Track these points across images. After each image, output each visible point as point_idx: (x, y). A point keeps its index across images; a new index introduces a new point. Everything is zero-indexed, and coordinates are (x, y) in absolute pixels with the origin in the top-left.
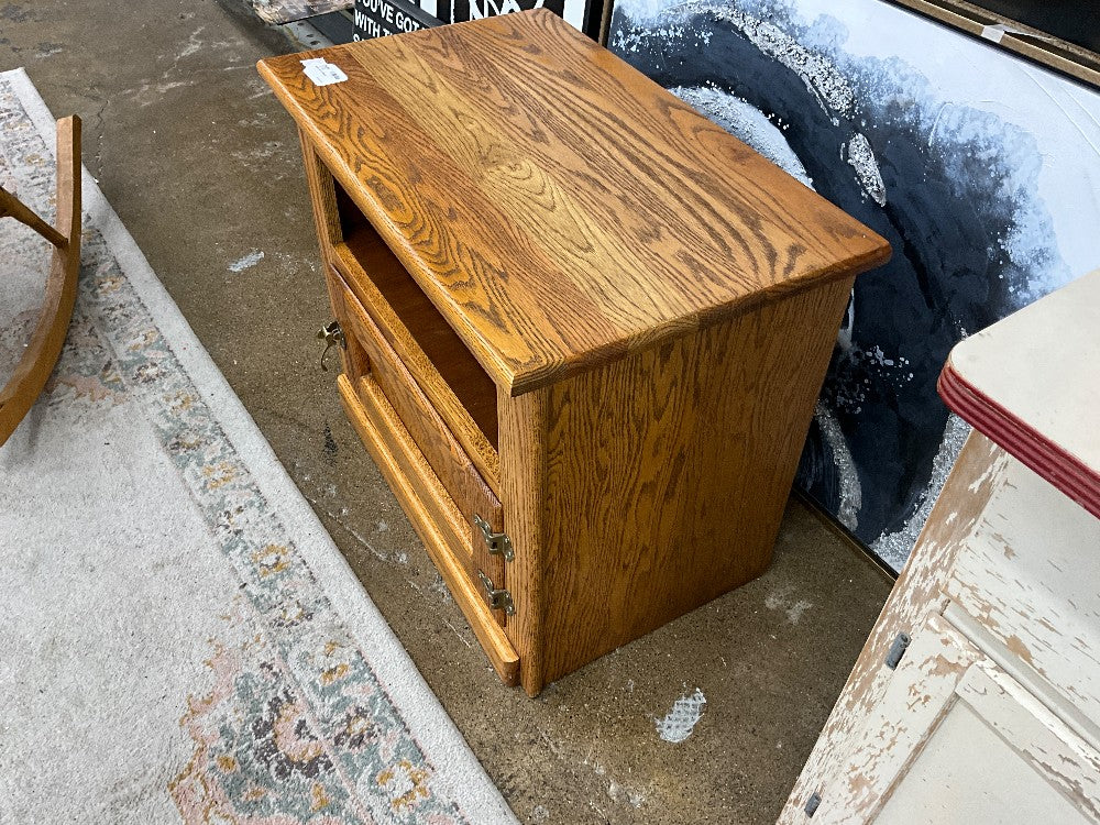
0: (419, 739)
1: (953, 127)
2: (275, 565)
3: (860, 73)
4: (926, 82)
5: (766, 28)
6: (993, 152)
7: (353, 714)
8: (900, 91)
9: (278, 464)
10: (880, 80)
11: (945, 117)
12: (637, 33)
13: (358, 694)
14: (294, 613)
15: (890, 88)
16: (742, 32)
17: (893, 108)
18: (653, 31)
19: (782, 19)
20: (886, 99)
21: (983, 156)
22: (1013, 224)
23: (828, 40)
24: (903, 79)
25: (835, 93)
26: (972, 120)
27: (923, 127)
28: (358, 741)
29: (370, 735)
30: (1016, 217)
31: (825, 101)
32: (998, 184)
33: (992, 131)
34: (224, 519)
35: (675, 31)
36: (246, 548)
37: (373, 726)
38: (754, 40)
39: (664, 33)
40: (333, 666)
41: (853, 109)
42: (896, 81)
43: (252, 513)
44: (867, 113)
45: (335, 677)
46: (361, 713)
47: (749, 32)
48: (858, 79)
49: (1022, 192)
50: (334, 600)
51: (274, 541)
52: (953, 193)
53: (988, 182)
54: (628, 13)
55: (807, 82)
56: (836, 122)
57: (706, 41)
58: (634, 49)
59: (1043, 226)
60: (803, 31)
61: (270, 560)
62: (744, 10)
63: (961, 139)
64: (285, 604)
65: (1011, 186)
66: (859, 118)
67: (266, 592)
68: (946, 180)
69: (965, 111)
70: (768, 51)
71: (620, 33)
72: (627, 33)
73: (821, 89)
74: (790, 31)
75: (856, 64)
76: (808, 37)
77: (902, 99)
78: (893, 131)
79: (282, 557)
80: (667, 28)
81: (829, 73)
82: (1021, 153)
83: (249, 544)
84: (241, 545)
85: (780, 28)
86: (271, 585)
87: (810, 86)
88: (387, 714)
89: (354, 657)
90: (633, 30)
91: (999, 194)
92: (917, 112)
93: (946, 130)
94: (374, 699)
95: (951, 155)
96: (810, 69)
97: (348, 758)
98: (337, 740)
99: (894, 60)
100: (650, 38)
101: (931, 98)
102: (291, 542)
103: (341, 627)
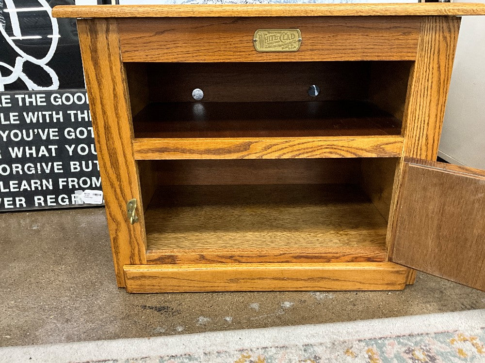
0: (435, 330)
7: (410, 356)
13: (393, 349)
28: (432, 359)
29: (429, 351)
37: (421, 348)
40: (367, 356)
45: (375, 357)
46: (409, 351)
88: (414, 340)
89: (363, 344)
94: (399, 343)
102: (240, 350)
103: (333, 344)
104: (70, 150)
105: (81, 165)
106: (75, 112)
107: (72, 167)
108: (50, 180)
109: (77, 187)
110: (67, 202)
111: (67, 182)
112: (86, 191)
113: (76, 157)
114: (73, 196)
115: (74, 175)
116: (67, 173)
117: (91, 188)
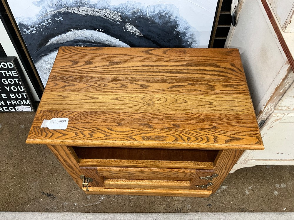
1: (152, 11)
3: (119, 9)
4: (140, 4)
5: (82, 8)
6: (165, 12)
8: (134, 9)
10: (126, 8)
11: (149, 9)
12: (32, 27)
15: (130, 9)
16: (74, 13)
17: (134, 13)
18: (39, 24)
19: (86, 5)
20: (130, 12)
21: (163, 14)
22: (177, 25)
23: (105, 4)
24: (133, 5)
25: (114, 17)
26: (157, 7)
27: (144, 14)
30: (177, 23)
31: (113, 20)
32: (170, 18)
33: (163, 7)
35: (48, 21)
38: (80, 13)
39: (43, 23)
41: (122, 18)
42: (131, 7)
44: (127, 17)
47: (76, 12)
48: (120, 10)
49: (176, 17)
52: (159, 25)
53: (167, 19)
54: (25, 23)
55: (104, 17)
56: (118, 23)
57: (62, 20)
58: (34, 32)
59: (184, 22)
60: (95, 5)
62: (71, 7)
63: (156, 13)
65: (173, 17)
66: (125, 19)
68: (157, 23)
69: (154, 6)
70: (86, 14)
71: (25, 30)
72: (28, 29)
73: (109, 17)
74: (91, 6)
75: (117, 7)
76: (98, 6)
77: (135, 10)
78: (136, 19)
80: (44, 22)
81: (110, 12)
82: (173, 9)
85: (87, 7)
87: (105, 18)
90: (30, 27)
91: (171, 20)
92: (141, 11)
93: (151, 12)
95: (155, 17)
96: (103, 14)
99: (128, 2)
100: (39, 27)
101: (143, 7)
104: (8, 88)
105: (15, 95)
106: (4, 71)
107: (11, 96)
108: (2, 101)
109: (16, 104)
110: (14, 110)
111: (11, 102)
112: (22, 106)
113: (11, 91)
114: (16, 108)
115: (13, 99)
116: (10, 99)
117: (23, 104)
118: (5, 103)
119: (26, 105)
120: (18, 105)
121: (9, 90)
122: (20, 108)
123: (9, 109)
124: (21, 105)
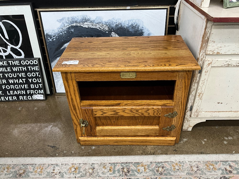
0: (135, 162)
1: (128, 24)
2: (75, 169)
3: (108, 23)
4: (120, 19)
5: (86, 23)
6: (136, 24)
7: (122, 170)
8: (117, 22)
9: (48, 158)
10: (112, 22)
11: (126, 23)
12: (54, 36)
13: (118, 167)
14: (91, 171)
15: (114, 23)
16: (81, 26)
17: (116, 25)
18: (58, 34)
19: (89, 21)
20: (115, 25)
21: (134, 25)
22: (143, 32)
23: (100, 20)
24: (116, 20)
25: (105, 28)
26: (130, 21)
27: (123, 26)
28: (129, 172)
29: (129, 169)
30: (143, 31)
31: (104, 30)
32: (138, 28)
33: (134, 21)
34: (53, 174)
35: (64, 32)
36: (66, 173)
37: (127, 168)
38: (84, 26)
39: (61, 34)
40: (109, 169)
41: (109, 29)
42: (115, 21)
43: (57, 168)
44: (112, 28)
45: (112, 169)
46: (123, 168)
47: (82, 25)
48: (108, 24)
49: (142, 27)
50: (93, 162)
51: (68, 167)
52: (132, 33)
53: (137, 29)
54: (50, 34)
55: (98, 28)
56: (107, 32)
57: (73, 31)
58: (54, 40)
59: (147, 30)
60: (94, 21)
61: (73, 170)
62: (79, 22)
63: (130, 25)
64: (87, 171)
65: (140, 27)
66: (111, 30)
67: (81, 173)
68: (130, 32)
69: (128, 20)
70: (88, 27)
71: (49, 38)
72: (51, 38)
73: (102, 29)
74: (91, 22)
75: (107, 22)
76: (95, 21)
77: (117, 23)
78: (118, 29)
79: (75, 167)
80: (62, 32)
81: (102, 25)
82: (140, 22)
83: (65, 172)
84: (64, 173)
85: (89, 22)
86: (80, 172)
87: (99, 29)
88: (126, 165)
89: (110, 165)
90: (53, 36)
91: (139, 29)
92: (121, 24)
93: (127, 25)
94: (121, 165)
95: (129, 28)
97: (131, 175)
98: (126, 175)
99: (113, 18)
100: (58, 36)
101: (122, 21)
102: (72, 164)
103: (101, 164)
104: (30, 80)
105: (34, 86)
106: (30, 67)
107: (31, 86)
108: (24, 91)
109: (34, 93)
110: (31, 98)
111: (30, 91)
113: (32, 83)
114: (33, 96)
115: (32, 89)
116: (30, 89)
117: (39, 94)
118: (26, 92)
119: (41, 94)
120: (35, 94)
121: (30, 82)
122: (36, 97)
123: (27, 98)
124: (36, 94)
